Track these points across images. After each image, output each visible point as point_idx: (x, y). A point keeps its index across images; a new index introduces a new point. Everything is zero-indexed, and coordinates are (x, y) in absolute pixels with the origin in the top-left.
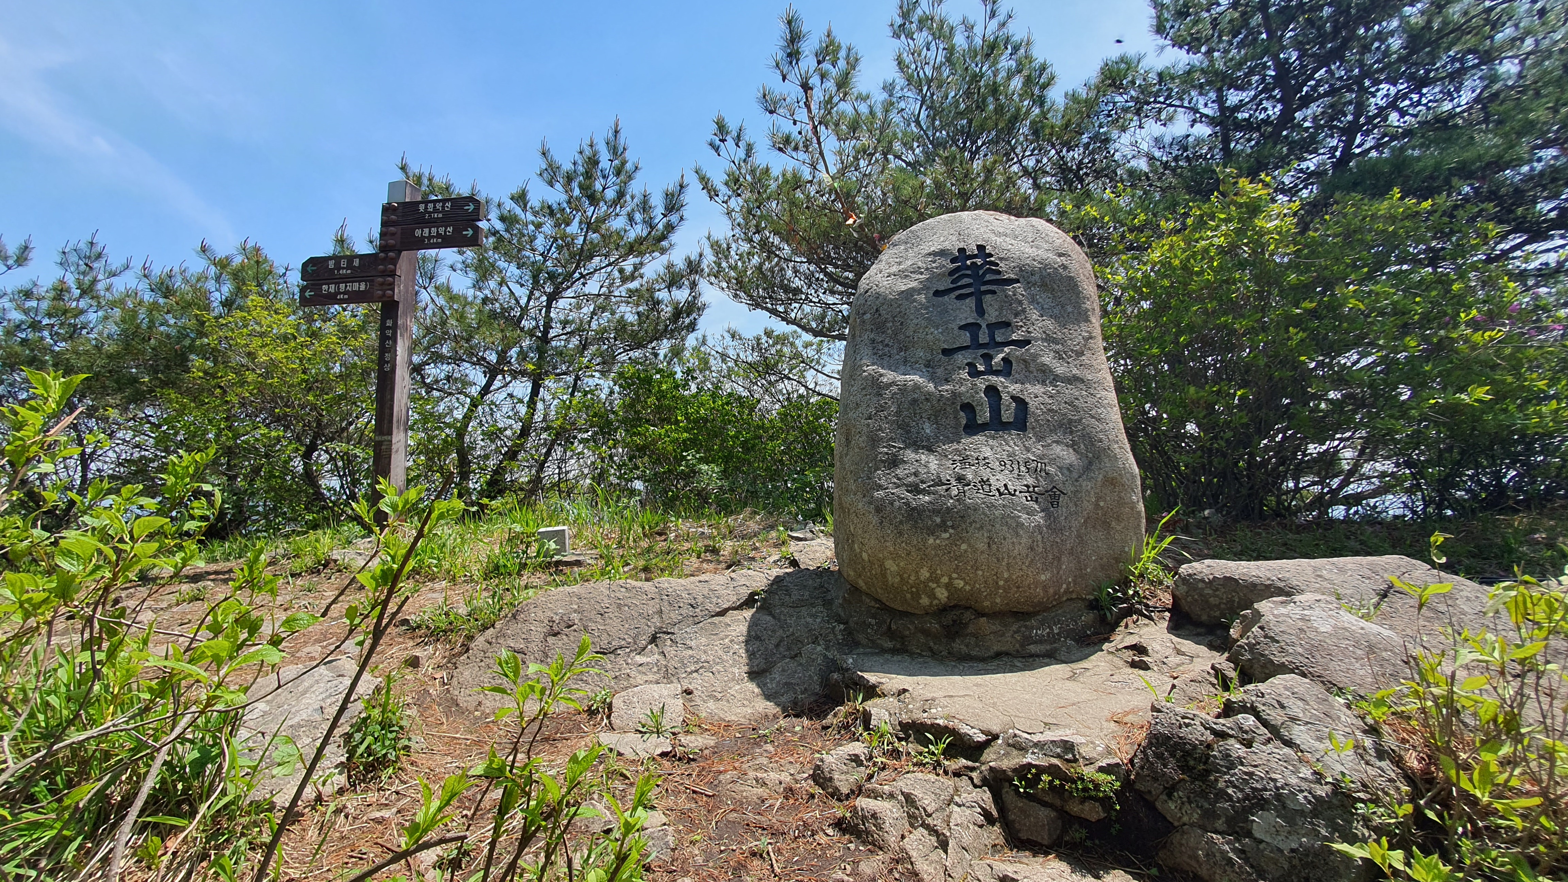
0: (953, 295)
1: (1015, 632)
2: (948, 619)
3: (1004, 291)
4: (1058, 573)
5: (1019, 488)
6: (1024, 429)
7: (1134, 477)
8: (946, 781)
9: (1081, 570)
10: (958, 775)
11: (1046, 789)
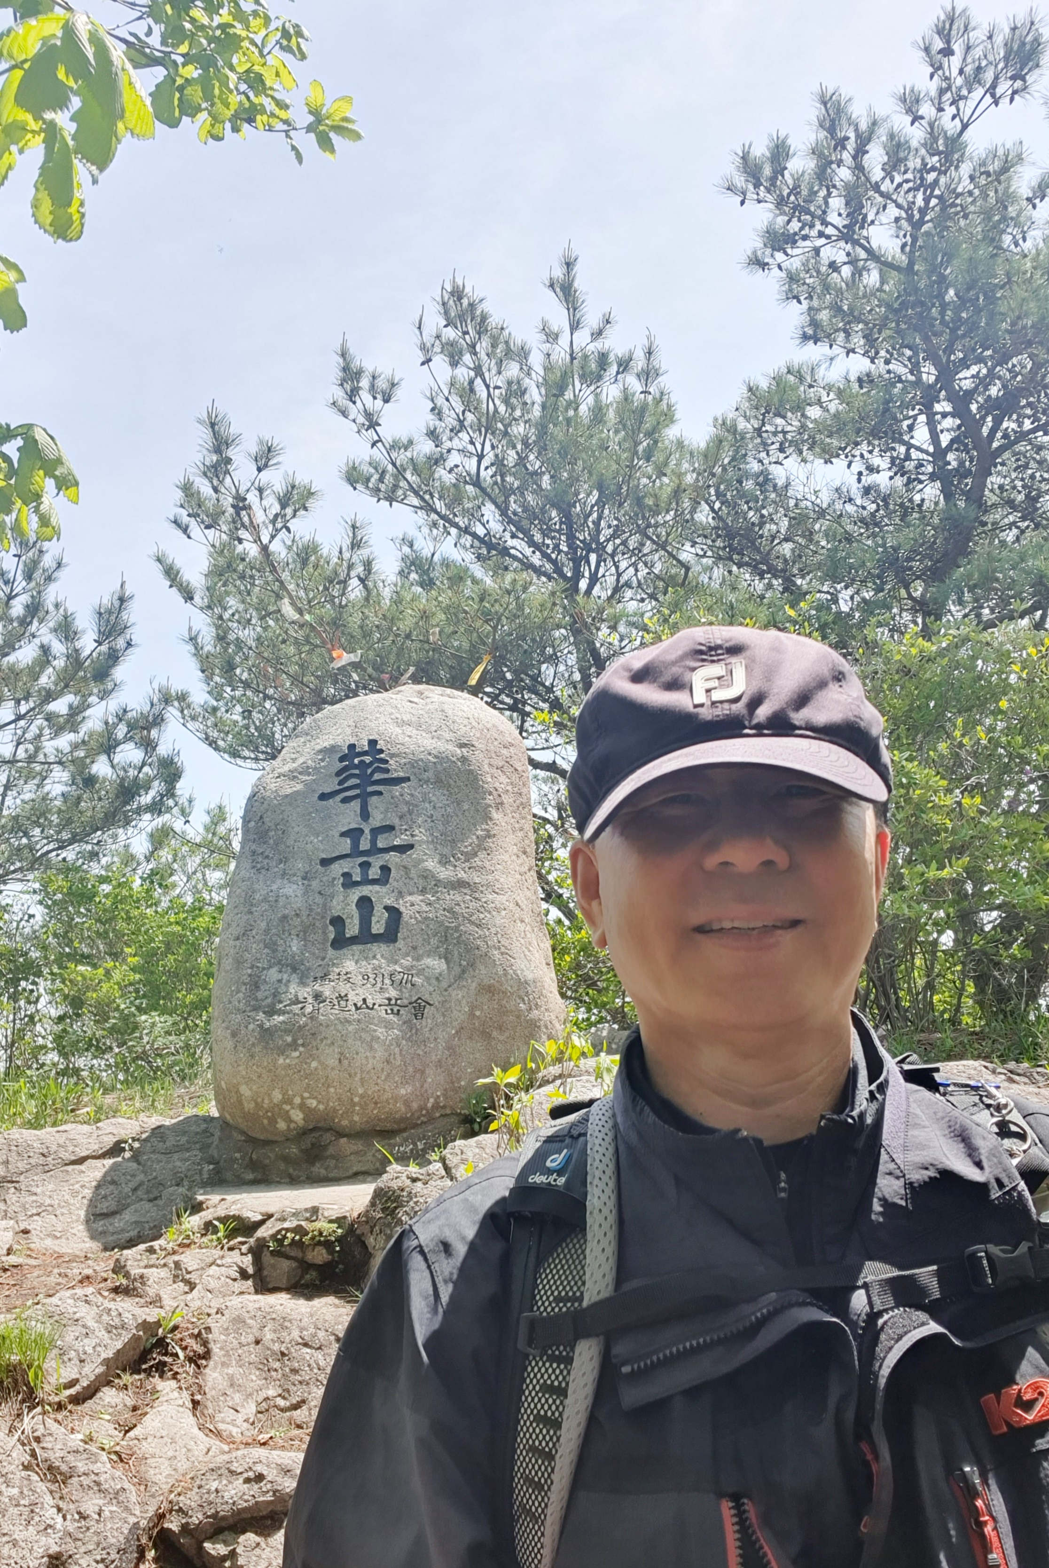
0: (339, 798)
2: (307, 1142)
3: (390, 791)
4: (422, 1086)
5: (378, 1002)
6: (394, 940)
7: (522, 984)
8: (217, 1253)
9: (453, 1083)
10: (231, 1249)
11: (290, 1245)
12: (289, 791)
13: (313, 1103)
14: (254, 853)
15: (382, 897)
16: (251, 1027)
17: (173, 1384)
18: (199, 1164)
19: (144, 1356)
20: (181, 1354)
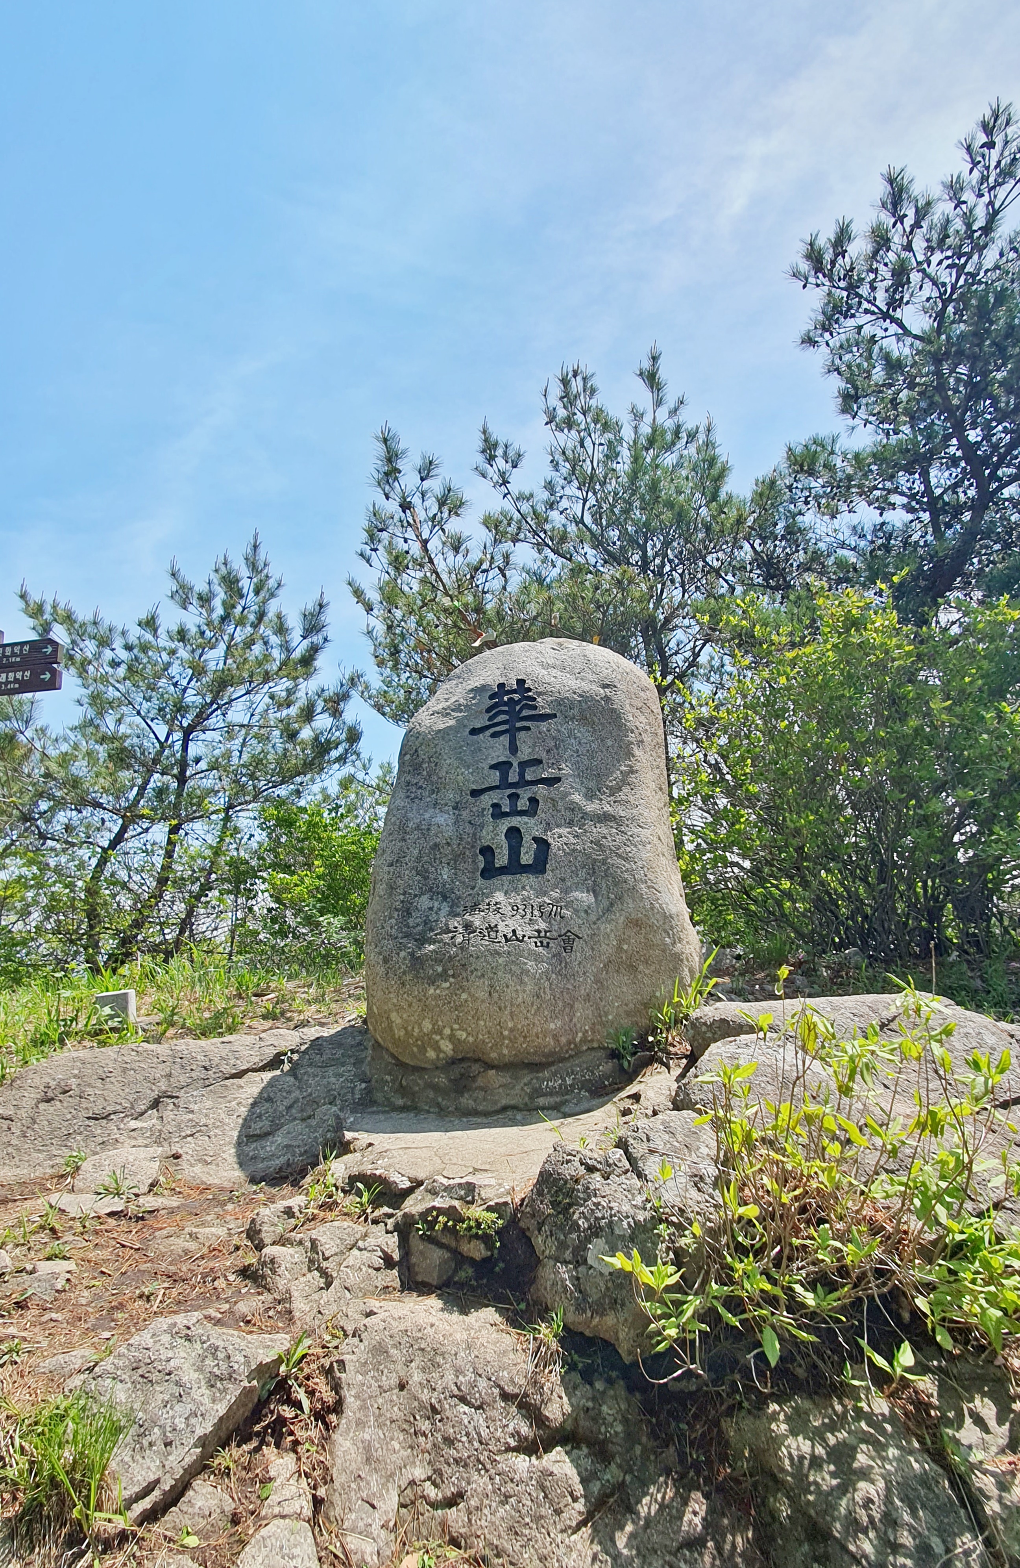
1: (525, 1085)
2: (456, 1071)
3: (538, 727)
4: (571, 1020)
5: (528, 934)
6: (543, 871)
7: (667, 918)
8: (360, 1229)
9: (601, 1017)
10: (375, 1222)
11: (443, 1230)
12: (442, 726)
13: (463, 1035)
14: (409, 784)
15: (530, 827)
16: (403, 954)
17: (289, 1459)
18: (352, 1081)
19: (256, 1414)
20: (306, 1404)
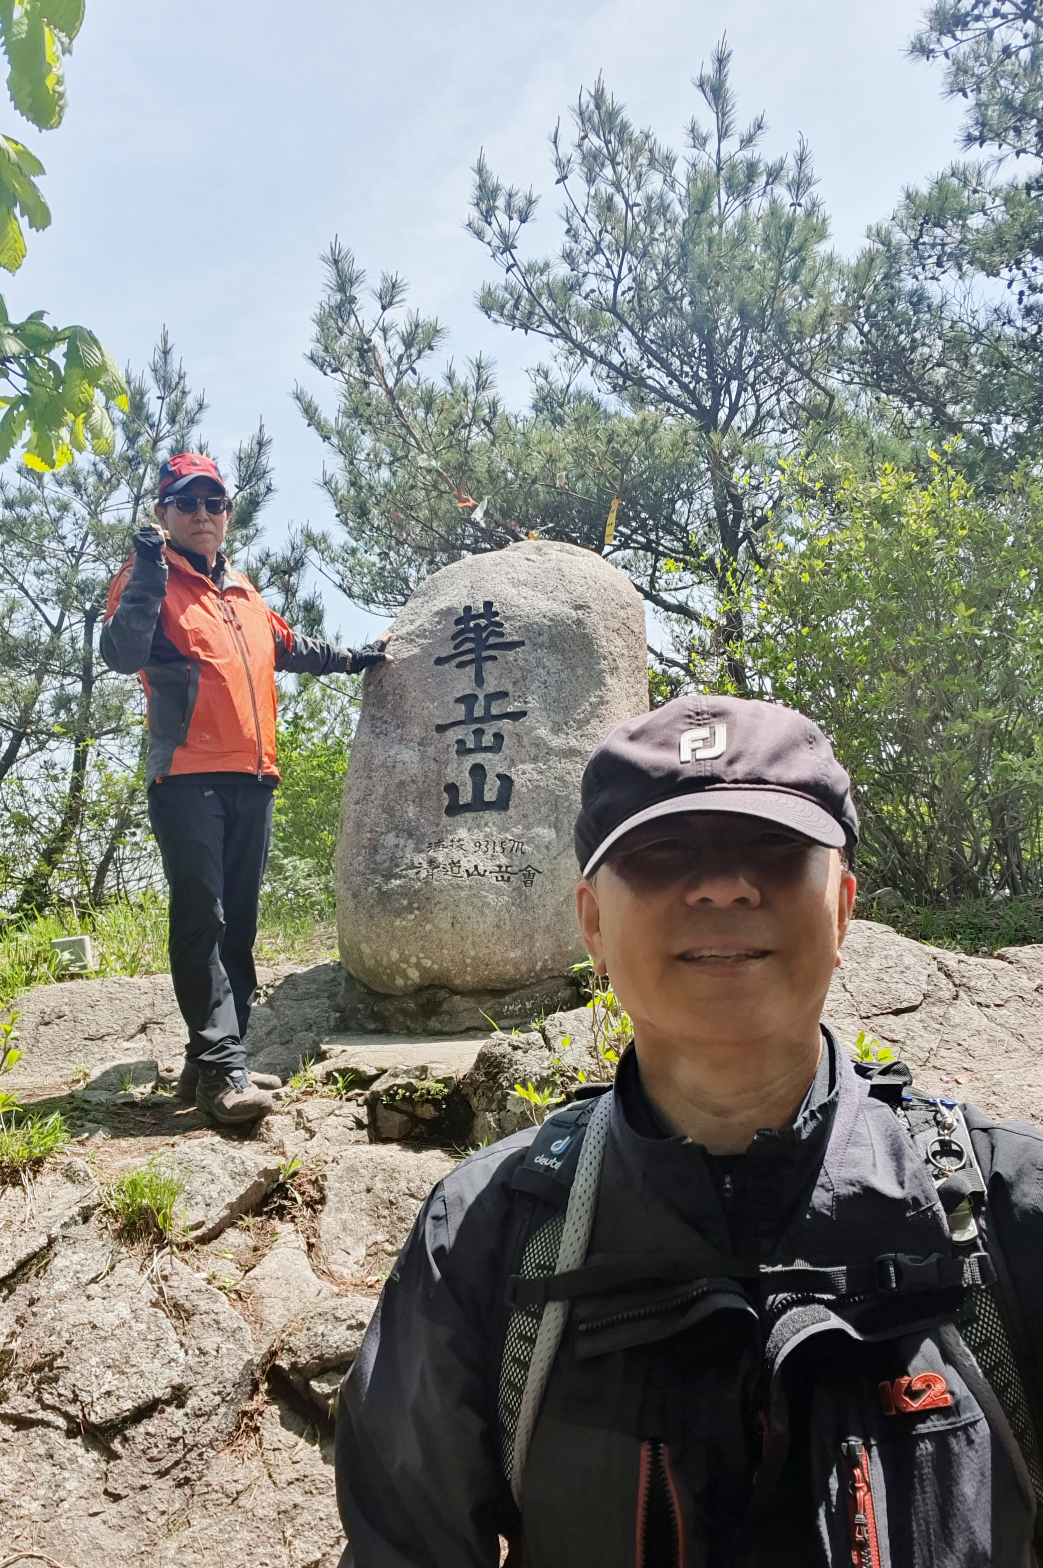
0: (452, 663)
1: (488, 1008)
2: (424, 997)
3: (505, 656)
4: (531, 950)
5: (489, 869)
6: (506, 808)
8: (336, 1103)
9: (560, 947)
10: (349, 1100)
11: (401, 1100)
12: (406, 655)
13: (428, 963)
14: (373, 717)
15: (494, 764)
16: (370, 889)
17: (291, 1226)
18: (326, 1012)
19: (266, 1199)
20: (299, 1199)
